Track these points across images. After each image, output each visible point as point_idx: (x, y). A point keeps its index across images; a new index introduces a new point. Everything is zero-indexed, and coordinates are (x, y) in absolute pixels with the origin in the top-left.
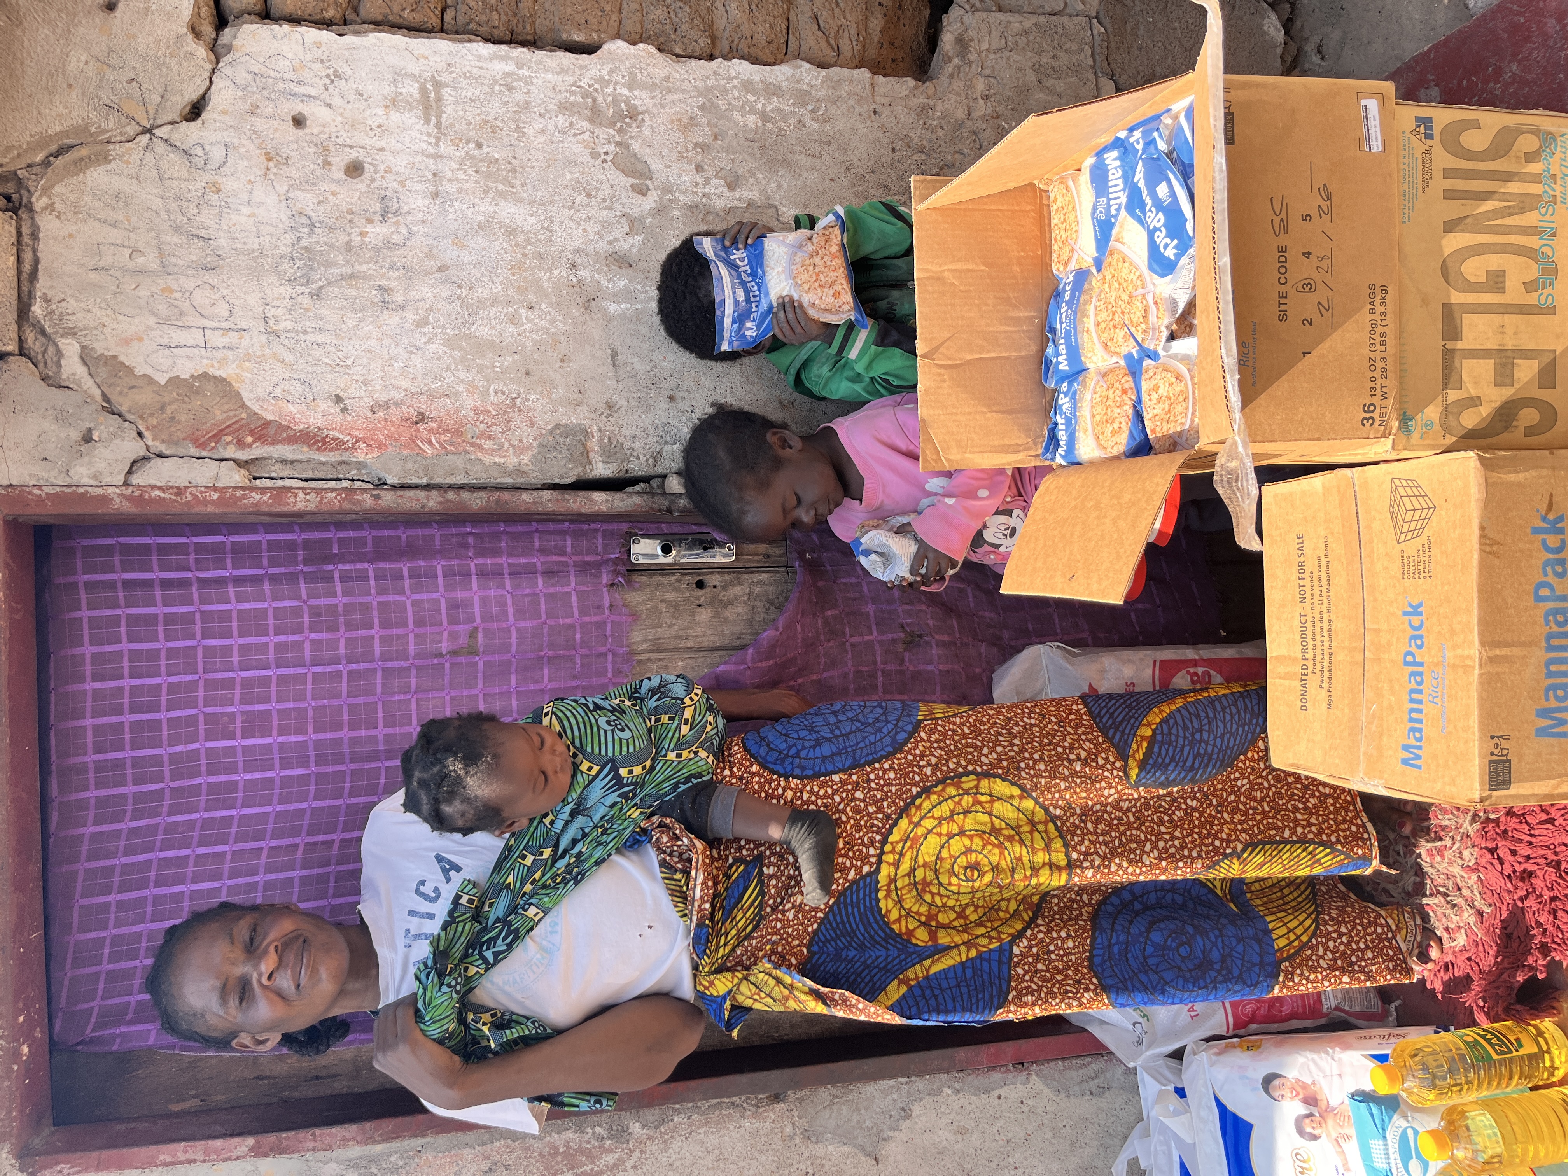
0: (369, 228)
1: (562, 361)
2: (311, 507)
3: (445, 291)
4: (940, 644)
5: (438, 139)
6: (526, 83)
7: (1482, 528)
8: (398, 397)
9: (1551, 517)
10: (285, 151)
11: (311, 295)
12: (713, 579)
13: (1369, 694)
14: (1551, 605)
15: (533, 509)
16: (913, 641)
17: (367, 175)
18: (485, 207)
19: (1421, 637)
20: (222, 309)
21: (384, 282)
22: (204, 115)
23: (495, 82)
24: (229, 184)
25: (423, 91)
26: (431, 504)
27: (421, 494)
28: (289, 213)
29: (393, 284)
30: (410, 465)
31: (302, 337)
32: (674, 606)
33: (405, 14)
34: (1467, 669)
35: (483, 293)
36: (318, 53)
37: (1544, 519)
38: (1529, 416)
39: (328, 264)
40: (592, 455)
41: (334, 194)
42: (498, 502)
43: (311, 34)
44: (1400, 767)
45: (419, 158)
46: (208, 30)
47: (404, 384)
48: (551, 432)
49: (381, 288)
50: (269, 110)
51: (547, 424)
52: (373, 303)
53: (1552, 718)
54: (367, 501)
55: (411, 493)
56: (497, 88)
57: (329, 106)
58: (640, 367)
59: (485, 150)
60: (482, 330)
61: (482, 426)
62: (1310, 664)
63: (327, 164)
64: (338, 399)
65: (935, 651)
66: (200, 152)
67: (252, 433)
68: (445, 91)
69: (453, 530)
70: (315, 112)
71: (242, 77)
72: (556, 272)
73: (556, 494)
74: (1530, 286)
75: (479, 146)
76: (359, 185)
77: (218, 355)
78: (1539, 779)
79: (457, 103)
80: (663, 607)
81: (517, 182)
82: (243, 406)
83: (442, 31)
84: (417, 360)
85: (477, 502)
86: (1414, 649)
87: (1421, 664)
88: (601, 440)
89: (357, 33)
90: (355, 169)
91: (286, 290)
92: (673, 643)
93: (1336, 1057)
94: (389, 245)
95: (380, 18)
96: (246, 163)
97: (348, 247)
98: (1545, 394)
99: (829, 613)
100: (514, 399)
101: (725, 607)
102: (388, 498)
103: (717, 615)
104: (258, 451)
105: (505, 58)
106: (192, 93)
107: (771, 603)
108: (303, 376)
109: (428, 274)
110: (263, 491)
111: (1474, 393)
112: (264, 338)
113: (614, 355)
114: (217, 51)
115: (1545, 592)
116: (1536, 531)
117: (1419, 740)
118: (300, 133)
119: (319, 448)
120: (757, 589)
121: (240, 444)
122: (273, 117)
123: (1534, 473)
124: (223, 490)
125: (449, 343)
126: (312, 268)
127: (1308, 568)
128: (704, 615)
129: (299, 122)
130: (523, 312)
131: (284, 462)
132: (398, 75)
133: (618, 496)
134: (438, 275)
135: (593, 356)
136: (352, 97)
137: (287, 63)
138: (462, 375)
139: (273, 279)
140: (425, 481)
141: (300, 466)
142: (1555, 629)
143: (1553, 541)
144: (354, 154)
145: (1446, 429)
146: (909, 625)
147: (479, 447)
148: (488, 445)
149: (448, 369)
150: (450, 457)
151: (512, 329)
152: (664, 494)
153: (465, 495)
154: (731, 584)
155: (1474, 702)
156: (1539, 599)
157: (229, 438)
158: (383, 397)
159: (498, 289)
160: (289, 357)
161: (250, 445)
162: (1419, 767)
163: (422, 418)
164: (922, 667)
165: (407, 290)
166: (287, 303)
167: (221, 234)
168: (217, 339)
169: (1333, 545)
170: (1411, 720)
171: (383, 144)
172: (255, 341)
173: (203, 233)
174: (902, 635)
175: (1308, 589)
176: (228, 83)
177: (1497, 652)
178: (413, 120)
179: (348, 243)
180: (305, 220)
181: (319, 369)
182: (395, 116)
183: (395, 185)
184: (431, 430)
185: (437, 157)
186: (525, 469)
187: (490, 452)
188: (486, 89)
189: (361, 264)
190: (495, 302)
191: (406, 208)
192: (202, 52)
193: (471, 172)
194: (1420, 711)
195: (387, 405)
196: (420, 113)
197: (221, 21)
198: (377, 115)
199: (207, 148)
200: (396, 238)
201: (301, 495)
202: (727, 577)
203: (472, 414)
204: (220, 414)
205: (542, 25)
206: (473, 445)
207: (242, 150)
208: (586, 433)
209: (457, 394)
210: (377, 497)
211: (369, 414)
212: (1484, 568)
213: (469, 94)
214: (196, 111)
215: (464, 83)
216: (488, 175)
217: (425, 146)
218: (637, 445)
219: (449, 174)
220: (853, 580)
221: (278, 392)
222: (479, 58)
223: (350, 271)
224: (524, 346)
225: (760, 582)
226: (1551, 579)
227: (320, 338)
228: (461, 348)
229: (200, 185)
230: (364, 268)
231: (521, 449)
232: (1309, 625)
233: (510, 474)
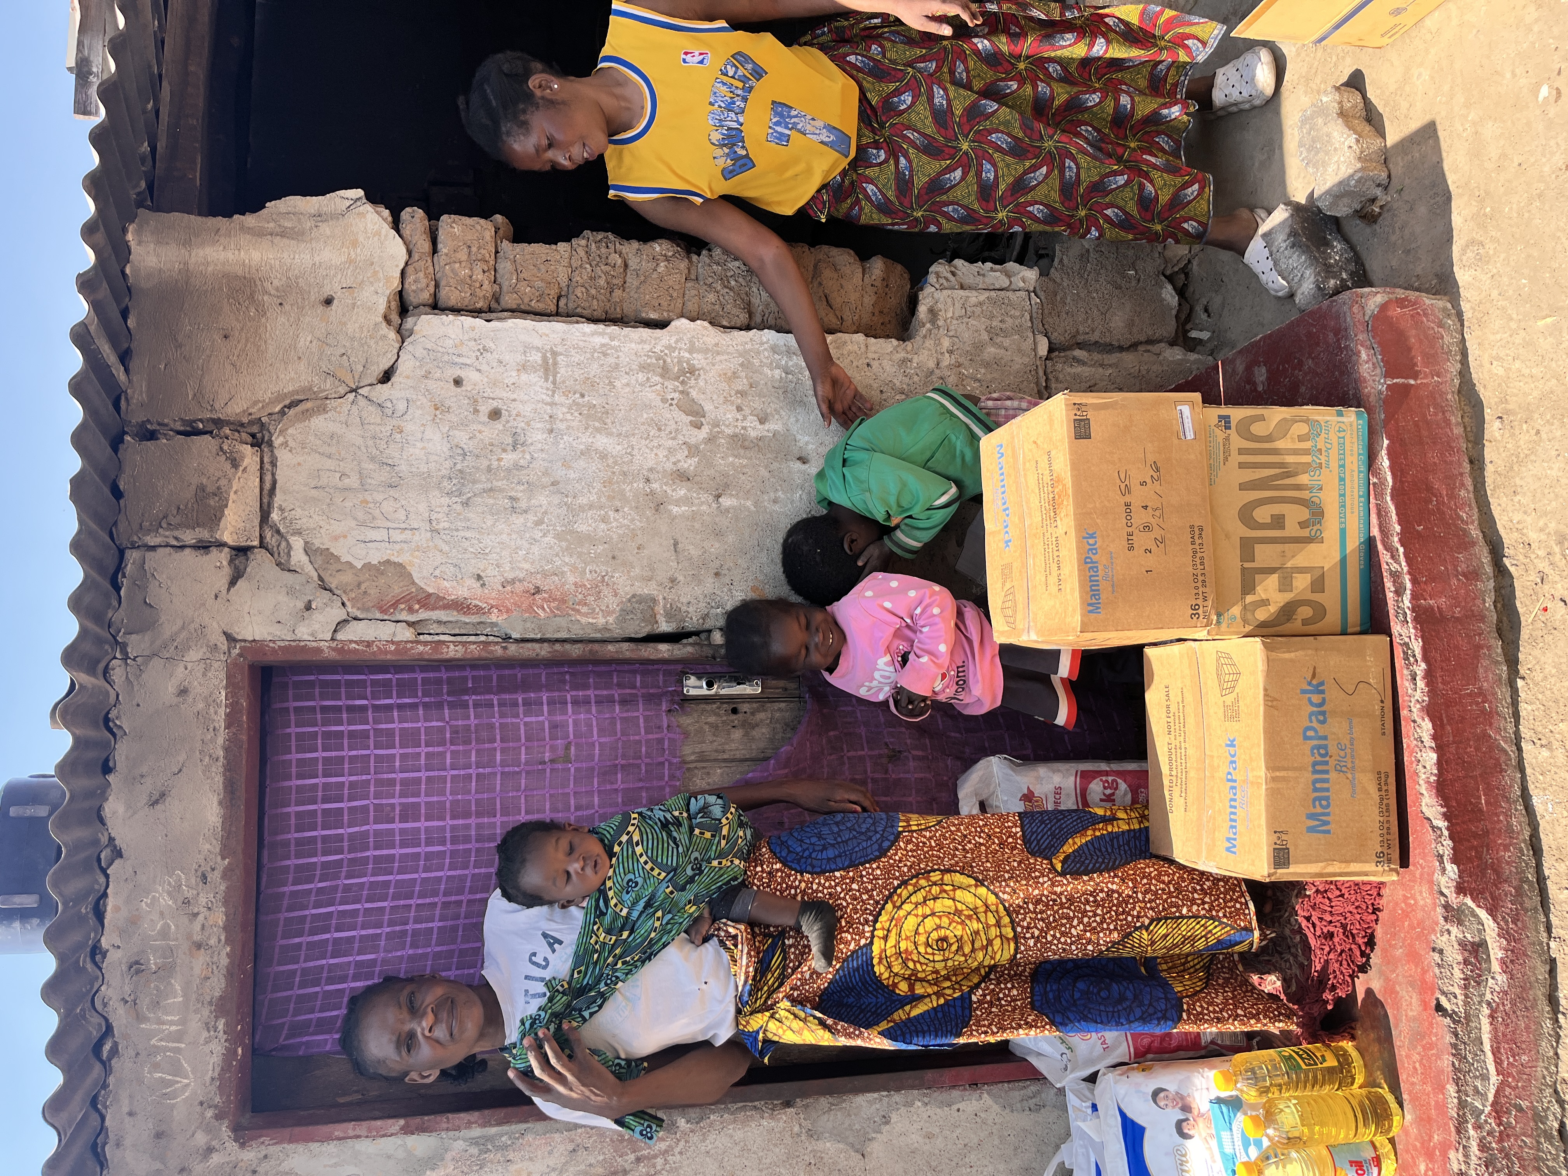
0: (504, 456)
1: (639, 548)
2: (459, 655)
3: (556, 499)
4: (915, 758)
5: (554, 392)
6: (617, 351)
7: (1265, 690)
8: (521, 576)
9: (1314, 682)
10: (447, 403)
11: (462, 503)
12: (745, 707)
13: (1208, 801)
14: (1315, 742)
15: (616, 656)
16: (895, 756)
17: (503, 418)
18: (586, 439)
19: (1235, 762)
20: (402, 515)
21: (513, 494)
22: (393, 379)
23: (595, 350)
24: (409, 427)
25: (545, 358)
26: (543, 653)
27: (537, 646)
28: (449, 446)
29: (520, 495)
30: (528, 625)
31: (455, 533)
32: (715, 727)
33: (533, 303)
34: (1259, 785)
35: (583, 500)
36: (472, 335)
37: (1310, 684)
38: (1305, 612)
39: (474, 482)
40: (658, 617)
41: (480, 432)
42: (591, 651)
43: (468, 321)
44: (1225, 853)
45: (540, 405)
46: (395, 318)
47: (527, 566)
48: (629, 601)
49: (511, 498)
50: (438, 375)
51: (627, 594)
52: (506, 509)
53: (1318, 820)
54: (498, 651)
55: (529, 645)
56: (596, 355)
57: (479, 371)
58: (694, 552)
59: (586, 398)
60: (582, 527)
61: (580, 596)
62: (1174, 779)
63: (476, 411)
64: (479, 577)
65: (912, 764)
66: (389, 405)
67: (419, 602)
68: (560, 358)
69: (555, 670)
70: (470, 376)
71: (420, 352)
72: (635, 485)
73: (632, 645)
74: (1303, 525)
75: (583, 396)
76: (498, 425)
77: (397, 547)
78: (1310, 862)
79: (568, 366)
80: (706, 728)
81: (609, 421)
82: (413, 583)
83: (557, 314)
84: (535, 549)
85: (576, 651)
86: (1231, 770)
87: (1235, 781)
88: (665, 606)
89: (499, 319)
90: (495, 414)
91: (446, 500)
92: (714, 755)
93: (1205, 1075)
94: (518, 467)
95: (515, 307)
96: (420, 412)
97: (489, 469)
98: (1317, 597)
99: (832, 733)
100: (603, 577)
101: (753, 728)
102: (513, 649)
103: (746, 734)
104: (423, 615)
105: (602, 334)
106: (385, 365)
107: (787, 725)
108: (455, 561)
109: (544, 487)
110: (425, 643)
111: (1264, 597)
112: (429, 534)
113: (676, 544)
114: (403, 335)
115: (1310, 733)
116: (1304, 692)
117: (1235, 834)
118: (459, 390)
119: (464, 613)
120: (777, 715)
121: (411, 610)
122: (440, 379)
123: (1300, 653)
124: (397, 643)
125: (559, 537)
126: (463, 485)
127: (1173, 709)
128: (737, 734)
129: (458, 382)
130: (611, 514)
131: (439, 622)
132: (527, 348)
133: (676, 646)
134: (551, 488)
135: (661, 545)
136: (495, 364)
137: (451, 342)
138: (567, 560)
139: (437, 493)
140: (539, 636)
141: (450, 625)
142: (1319, 759)
143: (1316, 699)
144: (495, 404)
145: (1245, 622)
146: (892, 743)
147: (578, 611)
148: (584, 610)
149: (557, 555)
150: (557, 619)
151: (603, 526)
152: (710, 644)
153: (568, 646)
154: (758, 710)
155: (1263, 808)
156: (1306, 738)
157: (403, 606)
158: (510, 576)
159: (593, 498)
160: (446, 548)
161: (417, 611)
162: (1234, 853)
163: (538, 590)
164: (902, 775)
165: (529, 499)
166: (446, 509)
167: (402, 462)
168: (396, 536)
169: (1186, 694)
170: (1231, 820)
171: (515, 396)
172: (422, 537)
173: (390, 462)
174: (886, 751)
175: (1172, 724)
176: (410, 357)
177: (1278, 774)
178: (537, 379)
179: (489, 466)
180: (460, 451)
181: (467, 556)
182: (524, 377)
183: (523, 424)
184: (544, 599)
185: (552, 404)
186: (611, 627)
187: (586, 615)
188: (588, 355)
189: (497, 481)
190: (591, 507)
191: (530, 441)
192: (392, 335)
193: (576, 414)
194: (1235, 814)
195: (513, 582)
196: (541, 374)
197: (404, 310)
198: (512, 376)
199: (395, 402)
200: (522, 462)
201: (452, 647)
202: (755, 705)
203: (573, 587)
204: (397, 589)
205: (629, 309)
206: (573, 610)
207: (419, 403)
208: (654, 600)
209: (563, 573)
210: (505, 648)
211: (501, 588)
212: (1267, 717)
213: (576, 360)
214: (387, 377)
215: (573, 352)
216: (589, 416)
217: (544, 397)
218: (691, 609)
219: (561, 416)
220: (850, 708)
221: (437, 573)
222: (584, 334)
223: (489, 486)
224: (611, 538)
225: (780, 710)
226: (1315, 724)
227: (468, 534)
228: (567, 540)
229: (389, 428)
230: (499, 484)
231: (607, 613)
232: (1173, 751)
233: (600, 631)
